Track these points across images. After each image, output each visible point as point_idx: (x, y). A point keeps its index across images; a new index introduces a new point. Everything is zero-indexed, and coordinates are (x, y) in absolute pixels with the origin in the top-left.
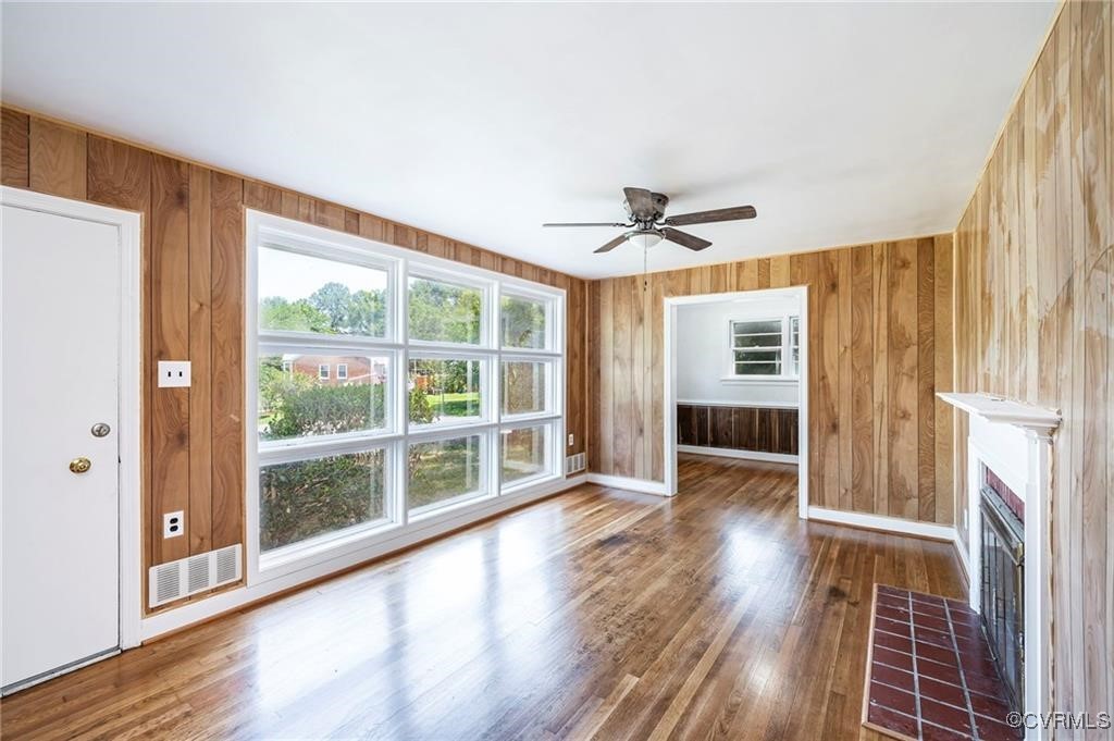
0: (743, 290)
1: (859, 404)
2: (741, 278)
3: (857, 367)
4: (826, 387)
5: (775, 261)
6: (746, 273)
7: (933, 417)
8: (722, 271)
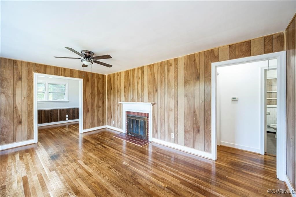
0: (66, 76)
1: (93, 105)
2: (65, 73)
3: (92, 98)
4: (86, 102)
5: (75, 71)
6: (66, 72)
7: (104, 107)
8: (59, 69)
